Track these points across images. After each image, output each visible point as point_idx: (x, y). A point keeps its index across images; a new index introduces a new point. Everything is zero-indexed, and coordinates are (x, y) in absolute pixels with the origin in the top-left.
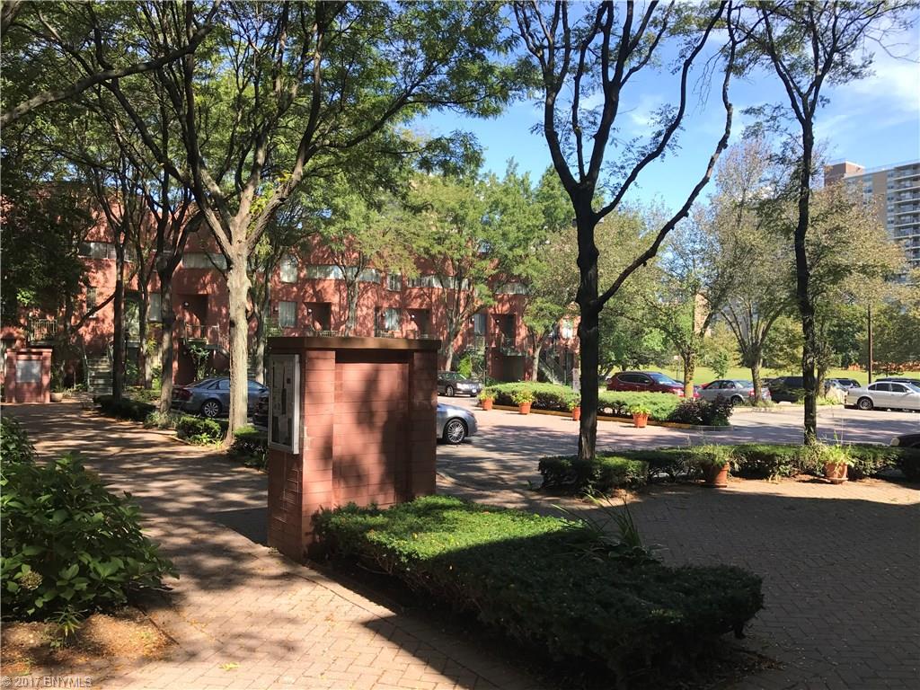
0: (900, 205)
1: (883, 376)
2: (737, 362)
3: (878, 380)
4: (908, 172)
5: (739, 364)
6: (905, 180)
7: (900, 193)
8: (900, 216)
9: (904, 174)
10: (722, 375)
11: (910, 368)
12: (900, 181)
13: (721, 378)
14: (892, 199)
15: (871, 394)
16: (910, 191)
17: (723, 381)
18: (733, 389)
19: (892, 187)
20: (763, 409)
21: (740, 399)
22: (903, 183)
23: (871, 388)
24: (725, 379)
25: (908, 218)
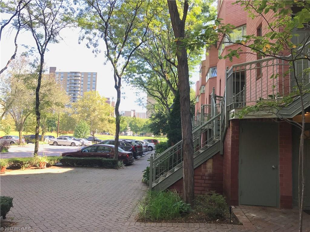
0: (71, 83)
1: (62, 135)
2: (14, 129)
3: (60, 136)
4: (74, 74)
5: (15, 130)
6: (73, 76)
7: (71, 79)
8: (70, 87)
9: (72, 74)
10: (8, 134)
11: (70, 133)
12: (71, 76)
13: (7, 135)
14: (69, 81)
15: (57, 141)
16: (74, 79)
17: (8, 136)
18: (11, 139)
19: (69, 77)
20: (22, 146)
21: (14, 143)
22: (72, 77)
23: (58, 139)
24: (9, 135)
25: (73, 87)
